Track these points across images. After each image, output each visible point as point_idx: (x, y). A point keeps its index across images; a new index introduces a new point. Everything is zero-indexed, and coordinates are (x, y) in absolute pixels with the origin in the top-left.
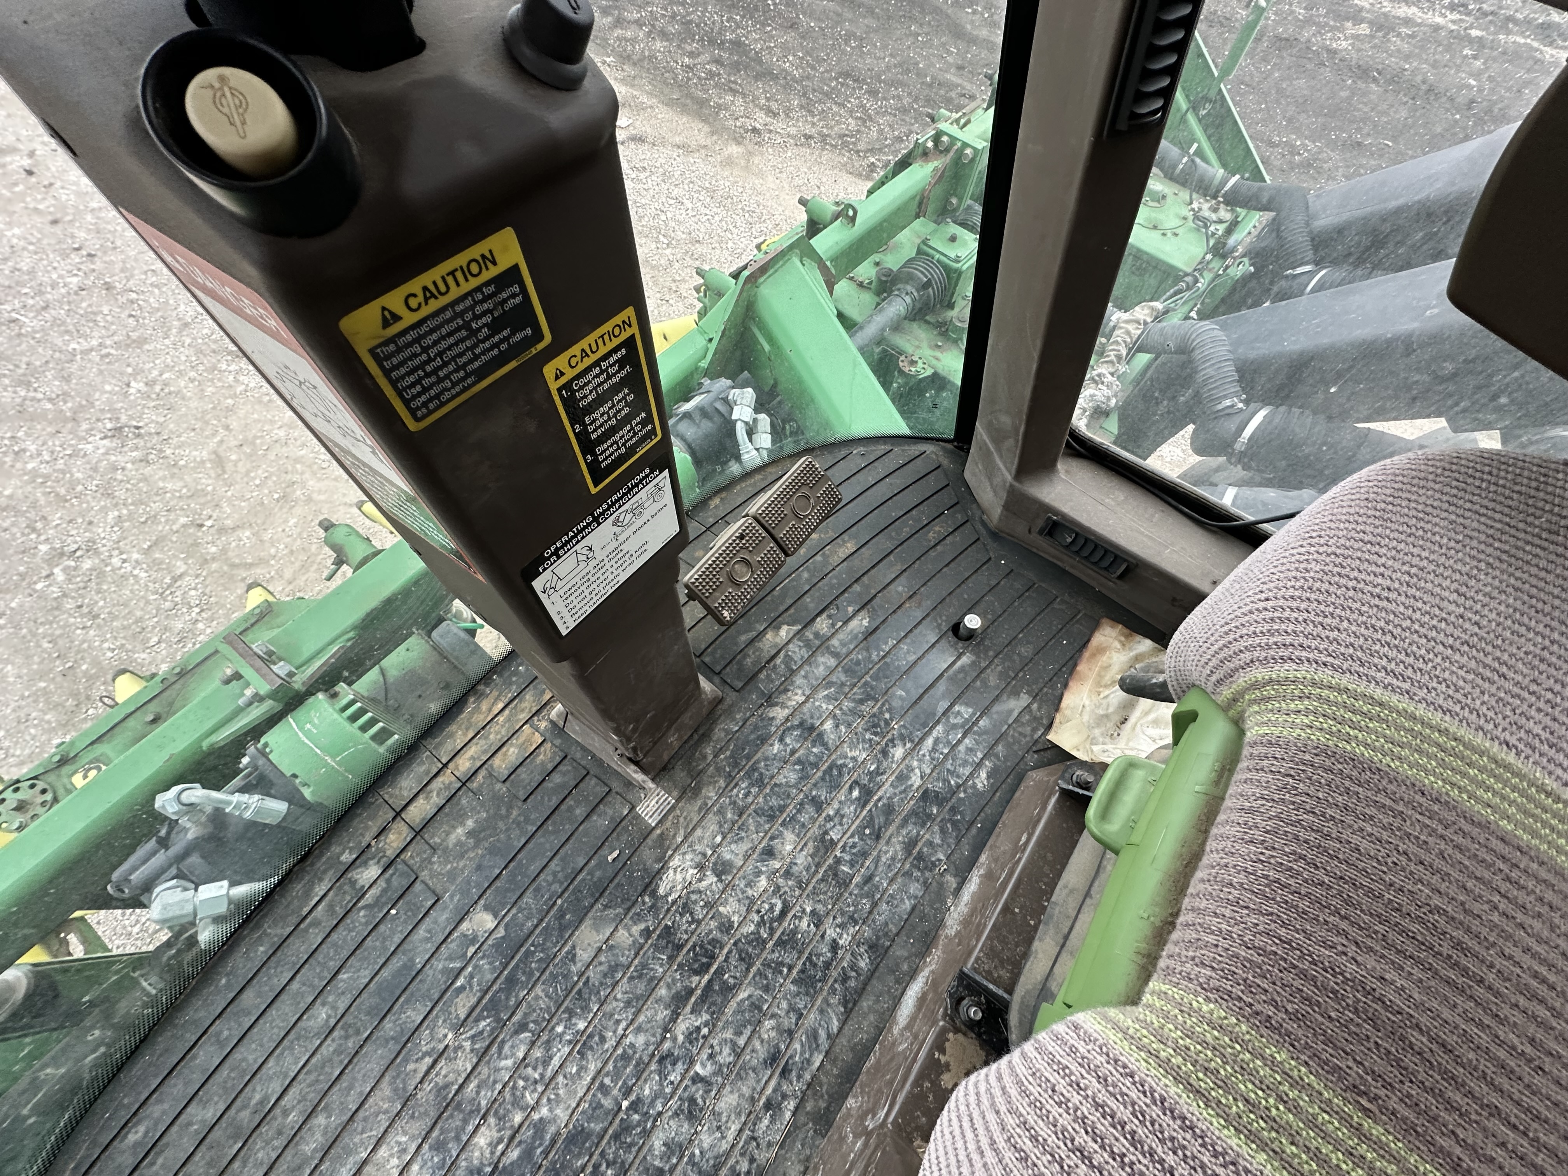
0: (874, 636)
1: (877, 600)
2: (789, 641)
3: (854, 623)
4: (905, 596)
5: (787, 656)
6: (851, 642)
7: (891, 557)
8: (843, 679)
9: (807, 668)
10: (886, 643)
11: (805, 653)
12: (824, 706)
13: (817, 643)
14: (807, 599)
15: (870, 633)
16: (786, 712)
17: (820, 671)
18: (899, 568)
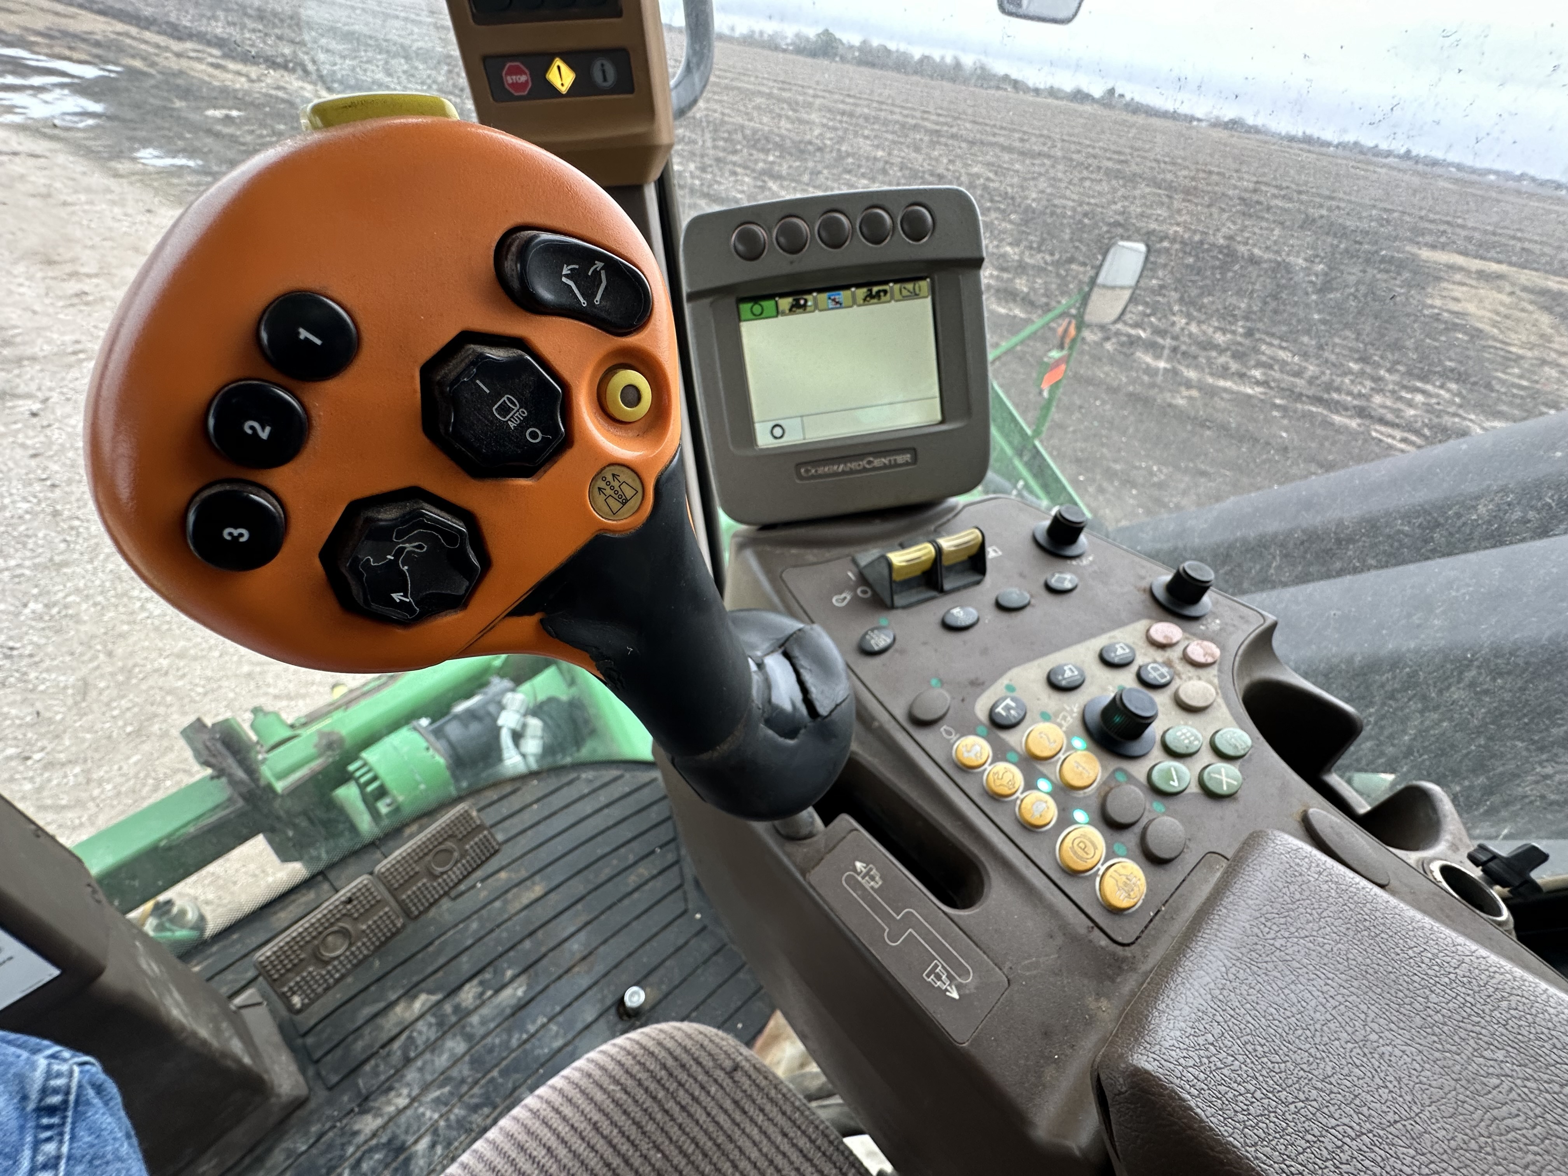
0: (523, 1013)
1: (545, 962)
2: (421, 1016)
3: (507, 993)
4: (578, 956)
5: (410, 1038)
6: (493, 1019)
7: (579, 906)
8: (466, 1072)
9: (427, 1056)
10: (534, 1022)
11: (433, 1034)
12: (428, 1114)
13: (453, 1019)
14: (464, 958)
15: (522, 1006)
16: (379, 1122)
17: (442, 1061)
18: (584, 918)
